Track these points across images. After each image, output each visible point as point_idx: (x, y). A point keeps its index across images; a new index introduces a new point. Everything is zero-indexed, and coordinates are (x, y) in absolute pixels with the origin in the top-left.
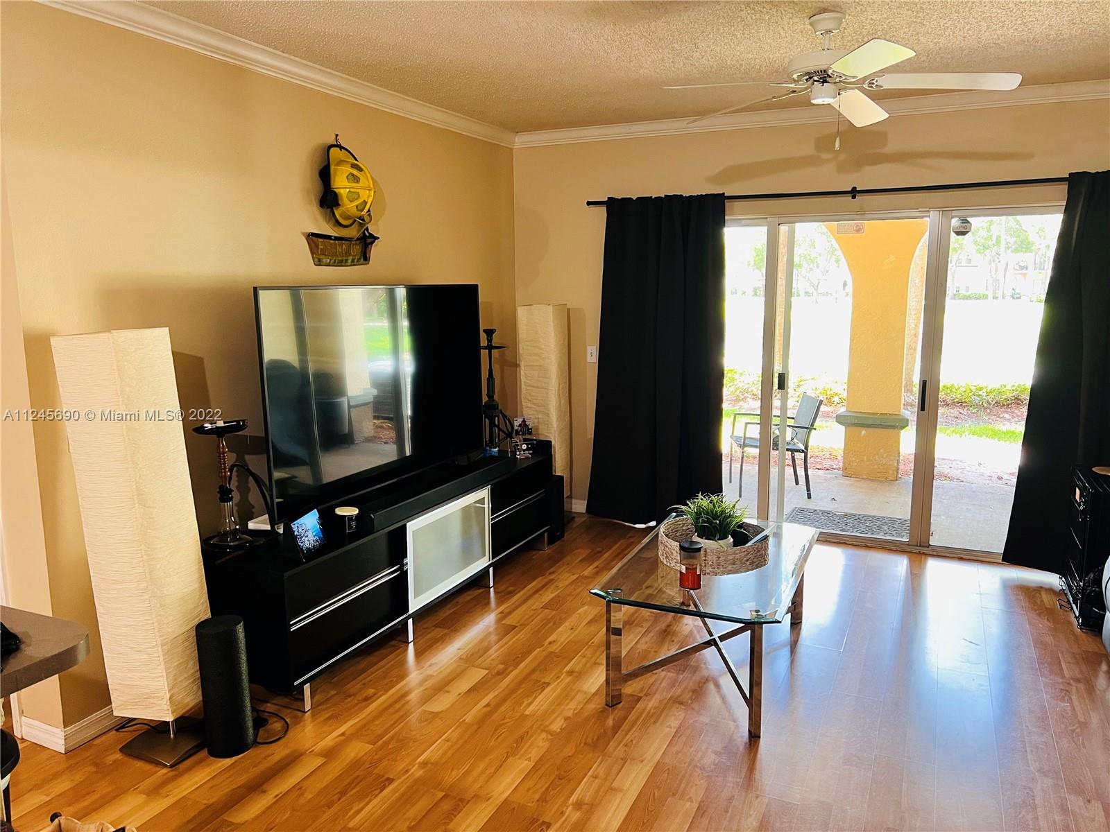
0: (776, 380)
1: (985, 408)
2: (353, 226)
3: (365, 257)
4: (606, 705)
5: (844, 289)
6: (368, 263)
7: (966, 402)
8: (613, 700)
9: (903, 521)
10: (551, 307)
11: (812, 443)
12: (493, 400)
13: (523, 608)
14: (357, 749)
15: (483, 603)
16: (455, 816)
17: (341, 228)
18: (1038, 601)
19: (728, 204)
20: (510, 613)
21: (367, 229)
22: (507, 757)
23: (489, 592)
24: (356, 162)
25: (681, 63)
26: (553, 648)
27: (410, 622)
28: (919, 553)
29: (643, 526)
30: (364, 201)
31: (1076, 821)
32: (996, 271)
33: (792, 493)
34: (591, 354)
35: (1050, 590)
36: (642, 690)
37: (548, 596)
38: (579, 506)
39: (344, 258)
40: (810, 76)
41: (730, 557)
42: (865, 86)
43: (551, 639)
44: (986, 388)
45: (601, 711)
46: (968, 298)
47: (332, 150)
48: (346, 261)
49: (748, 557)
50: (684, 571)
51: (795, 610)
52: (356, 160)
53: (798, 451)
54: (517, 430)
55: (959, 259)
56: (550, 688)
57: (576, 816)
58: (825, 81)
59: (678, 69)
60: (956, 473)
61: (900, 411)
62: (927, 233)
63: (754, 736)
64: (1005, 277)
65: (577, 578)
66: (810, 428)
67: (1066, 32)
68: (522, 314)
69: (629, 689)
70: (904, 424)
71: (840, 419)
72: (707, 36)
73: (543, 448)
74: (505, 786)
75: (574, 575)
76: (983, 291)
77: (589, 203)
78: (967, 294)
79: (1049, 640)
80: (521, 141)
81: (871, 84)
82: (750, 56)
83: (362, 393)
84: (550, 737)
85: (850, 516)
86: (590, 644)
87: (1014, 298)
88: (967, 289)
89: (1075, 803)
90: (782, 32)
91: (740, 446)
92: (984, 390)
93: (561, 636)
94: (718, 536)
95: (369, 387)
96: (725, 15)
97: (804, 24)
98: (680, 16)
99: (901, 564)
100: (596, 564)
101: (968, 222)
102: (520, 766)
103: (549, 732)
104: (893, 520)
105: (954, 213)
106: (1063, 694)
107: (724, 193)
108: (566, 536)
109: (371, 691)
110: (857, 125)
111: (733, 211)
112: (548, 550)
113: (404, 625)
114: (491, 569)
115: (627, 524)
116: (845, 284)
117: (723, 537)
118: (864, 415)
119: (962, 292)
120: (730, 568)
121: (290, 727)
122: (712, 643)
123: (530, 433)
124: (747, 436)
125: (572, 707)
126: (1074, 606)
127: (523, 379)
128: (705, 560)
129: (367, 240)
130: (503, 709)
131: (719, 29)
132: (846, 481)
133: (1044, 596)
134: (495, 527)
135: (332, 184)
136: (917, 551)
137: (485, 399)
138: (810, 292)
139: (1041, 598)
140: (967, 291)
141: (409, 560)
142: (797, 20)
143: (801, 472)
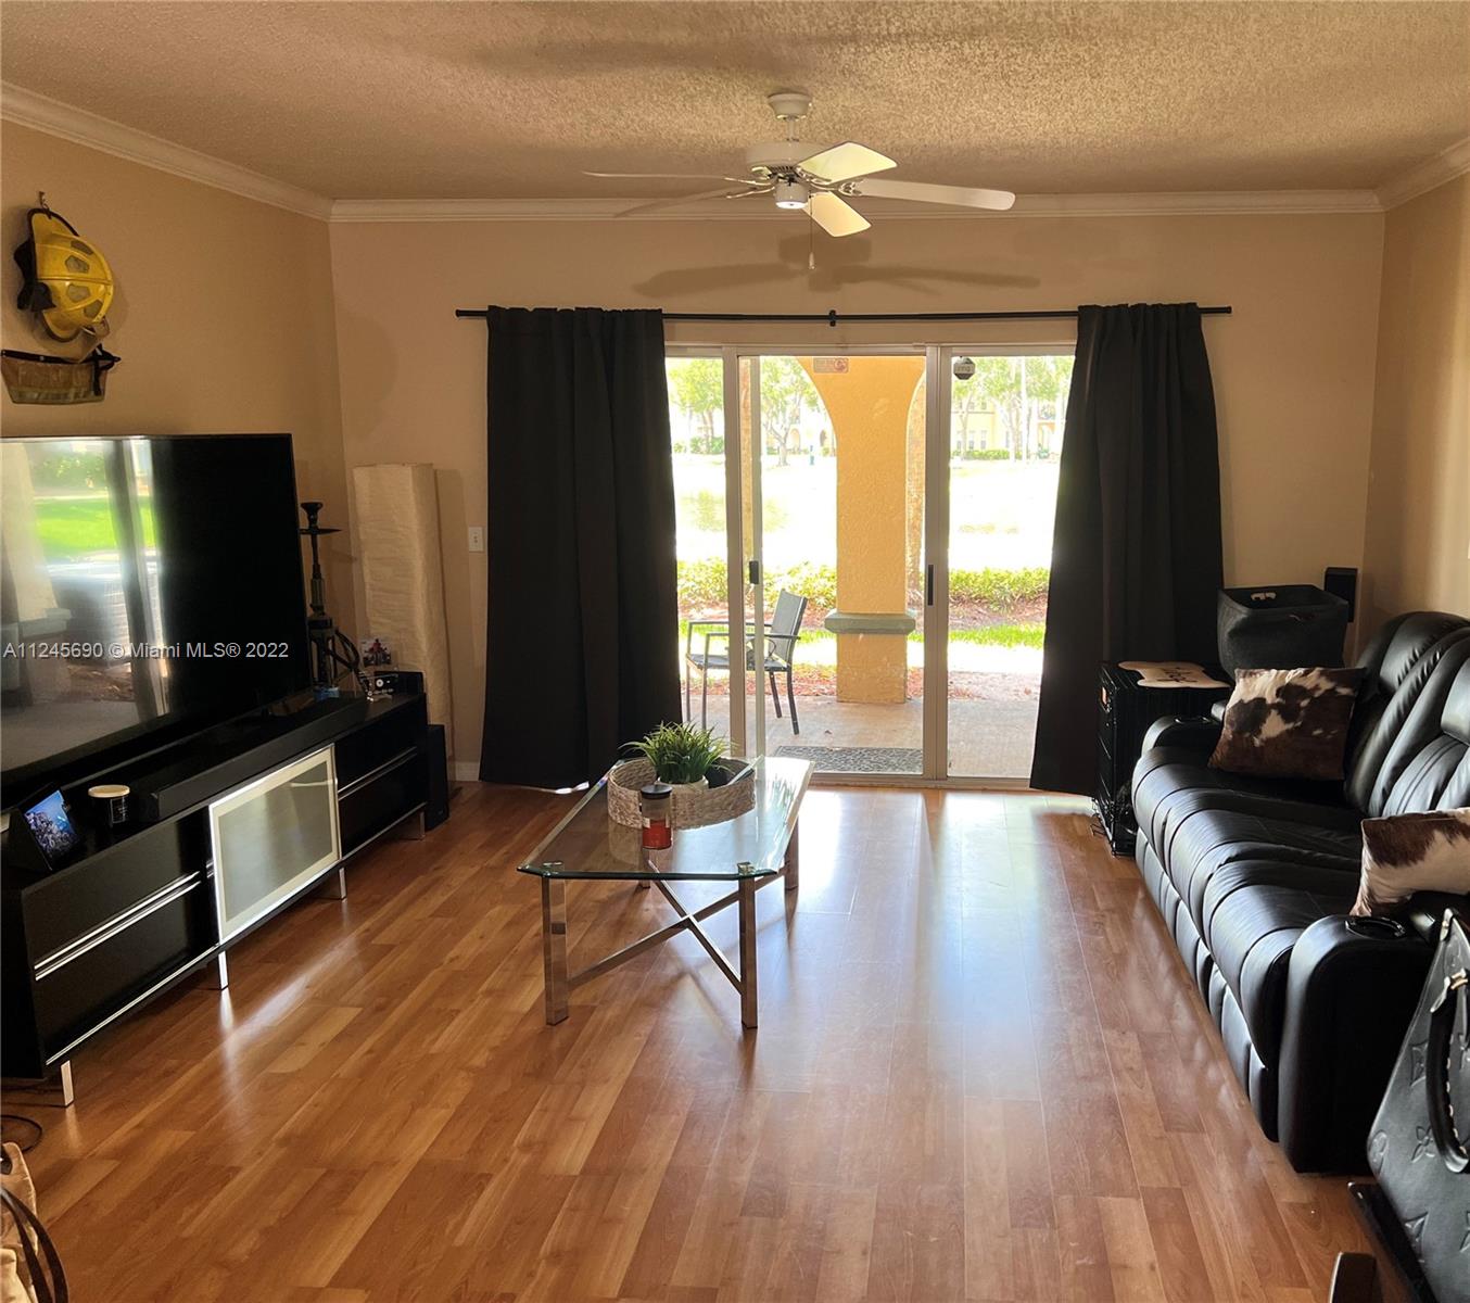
0: (747, 572)
1: (1008, 605)
2: (74, 341)
3: (98, 390)
4: (548, 1024)
5: (822, 444)
6: (103, 399)
7: (985, 597)
8: (555, 1016)
9: (914, 753)
10: (408, 471)
11: (797, 659)
12: (324, 614)
13: (400, 921)
14: (170, 1140)
15: (332, 920)
16: (349, 1194)
17: (56, 342)
18: (1070, 829)
19: (667, 324)
20: (380, 930)
21: (100, 347)
22: (413, 1110)
23: (340, 906)
24: (77, 238)
25: (599, 132)
26: (457, 966)
27: (222, 957)
28: (936, 788)
29: (567, 791)
30: (98, 301)
31: (1110, 1054)
32: (1018, 419)
33: (773, 728)
34: (476, 538)
35: (1083, 817)
36: (595, 998)
37: (437, 899)
38: (466, 771)
39: (64, 391)
40: (774, 171)
41: (707, 803)
42: (841, 190)
43: (451, 954)
44: (1008, 577)
45: (542, 1033)
46: (983, 457)
47: (36, 217)
48: (66, 395)
49: (731, 799)
50: (648, 826)
51: (789, 871)
52: (76, 234)
53: (779, 669)
54: (366, 659)
55: (970, 403)
56: (461, 1016)
57: (525, 1159)
58: (791, 180)
59: (593, 138)
60: (975, 689)
61: (903, 609)
62: (925, 372)
63: (750, 1027)
64: (1028, 428)
65: (478, 872)
66: (794, 638)
67: (1063, 142)
68: (361, 479)
69: (576, 999)
70: (910, 626)
71: (831, 625)
72: (636, 103)
73: (411, 684)
74: (417, 1144)
75: (473, 867)
76: (1001, 446)
77: (459, 313)
78: (984, 451)
79: (1082, 871)
80: (341, 213)
81: (847, 189)
82: (692, 132)
83: (45, 616)
84: (472, 1075)
85: (849, 751)
86: (512, 952)
87: (1040, 457)
88: (983, 444)
89: (1109, 1036)
90: (734, 108)
91: (699, 667)
92: (1006, 581)
93: (467, 948)
94: (688, 778)
95: (55, 605)
96: (661, 82)
97: (762, 103)
98: (600, 75)
99: (915, 804)
100: (504, 850)
101: (971, 363)
102: (434, 1119)
103: (469, 1070)
104: (903, 752)
105: (955, 350)
106: (1097, 928)
107: (661, 310)
108: (454, 815)
109: (172, 1063)
110: (835, 234)
111: (674, 333)
112: (426, 839)
113: (213, 964)
114: (342, 871)
115: (544, 790)
116: (823, 437)
117: (696, 779)
118: (859, 618)
119: (977, 447)
120: (707, 816)
121: (43, 1130)
122: (688, 924)
123: (389, 662)
124: (710, 653)
125: (497, 1035)
126: (1107, 829)
127: (367, 579)
128: (674, 810)
129: (101, 362)
130: (395, 1051)
131: (652, 97)
132: (844, 708)
133: (1076, 823)
134: (344, 807)
135: (39, 272)
136: (933, 786)
137: (310, 612)
138: (776, 447)
139: (1073, 825)
140: (983, 447)
141: (216, 864)
142: (753, 98)
143: (784, 700)
